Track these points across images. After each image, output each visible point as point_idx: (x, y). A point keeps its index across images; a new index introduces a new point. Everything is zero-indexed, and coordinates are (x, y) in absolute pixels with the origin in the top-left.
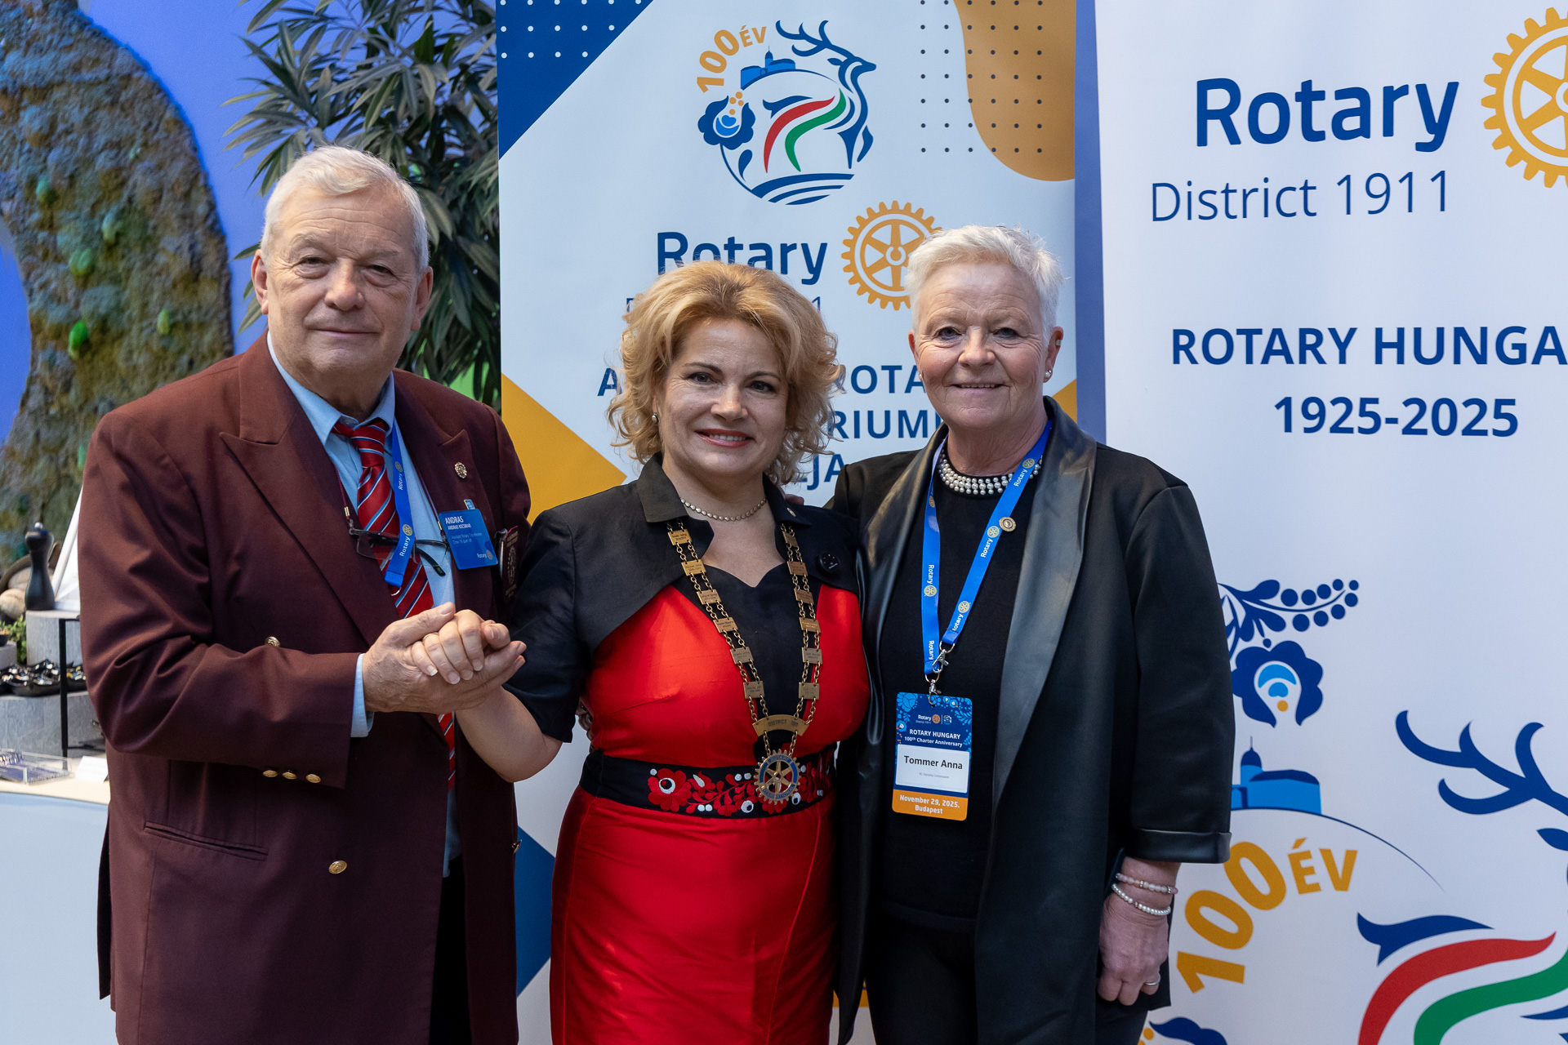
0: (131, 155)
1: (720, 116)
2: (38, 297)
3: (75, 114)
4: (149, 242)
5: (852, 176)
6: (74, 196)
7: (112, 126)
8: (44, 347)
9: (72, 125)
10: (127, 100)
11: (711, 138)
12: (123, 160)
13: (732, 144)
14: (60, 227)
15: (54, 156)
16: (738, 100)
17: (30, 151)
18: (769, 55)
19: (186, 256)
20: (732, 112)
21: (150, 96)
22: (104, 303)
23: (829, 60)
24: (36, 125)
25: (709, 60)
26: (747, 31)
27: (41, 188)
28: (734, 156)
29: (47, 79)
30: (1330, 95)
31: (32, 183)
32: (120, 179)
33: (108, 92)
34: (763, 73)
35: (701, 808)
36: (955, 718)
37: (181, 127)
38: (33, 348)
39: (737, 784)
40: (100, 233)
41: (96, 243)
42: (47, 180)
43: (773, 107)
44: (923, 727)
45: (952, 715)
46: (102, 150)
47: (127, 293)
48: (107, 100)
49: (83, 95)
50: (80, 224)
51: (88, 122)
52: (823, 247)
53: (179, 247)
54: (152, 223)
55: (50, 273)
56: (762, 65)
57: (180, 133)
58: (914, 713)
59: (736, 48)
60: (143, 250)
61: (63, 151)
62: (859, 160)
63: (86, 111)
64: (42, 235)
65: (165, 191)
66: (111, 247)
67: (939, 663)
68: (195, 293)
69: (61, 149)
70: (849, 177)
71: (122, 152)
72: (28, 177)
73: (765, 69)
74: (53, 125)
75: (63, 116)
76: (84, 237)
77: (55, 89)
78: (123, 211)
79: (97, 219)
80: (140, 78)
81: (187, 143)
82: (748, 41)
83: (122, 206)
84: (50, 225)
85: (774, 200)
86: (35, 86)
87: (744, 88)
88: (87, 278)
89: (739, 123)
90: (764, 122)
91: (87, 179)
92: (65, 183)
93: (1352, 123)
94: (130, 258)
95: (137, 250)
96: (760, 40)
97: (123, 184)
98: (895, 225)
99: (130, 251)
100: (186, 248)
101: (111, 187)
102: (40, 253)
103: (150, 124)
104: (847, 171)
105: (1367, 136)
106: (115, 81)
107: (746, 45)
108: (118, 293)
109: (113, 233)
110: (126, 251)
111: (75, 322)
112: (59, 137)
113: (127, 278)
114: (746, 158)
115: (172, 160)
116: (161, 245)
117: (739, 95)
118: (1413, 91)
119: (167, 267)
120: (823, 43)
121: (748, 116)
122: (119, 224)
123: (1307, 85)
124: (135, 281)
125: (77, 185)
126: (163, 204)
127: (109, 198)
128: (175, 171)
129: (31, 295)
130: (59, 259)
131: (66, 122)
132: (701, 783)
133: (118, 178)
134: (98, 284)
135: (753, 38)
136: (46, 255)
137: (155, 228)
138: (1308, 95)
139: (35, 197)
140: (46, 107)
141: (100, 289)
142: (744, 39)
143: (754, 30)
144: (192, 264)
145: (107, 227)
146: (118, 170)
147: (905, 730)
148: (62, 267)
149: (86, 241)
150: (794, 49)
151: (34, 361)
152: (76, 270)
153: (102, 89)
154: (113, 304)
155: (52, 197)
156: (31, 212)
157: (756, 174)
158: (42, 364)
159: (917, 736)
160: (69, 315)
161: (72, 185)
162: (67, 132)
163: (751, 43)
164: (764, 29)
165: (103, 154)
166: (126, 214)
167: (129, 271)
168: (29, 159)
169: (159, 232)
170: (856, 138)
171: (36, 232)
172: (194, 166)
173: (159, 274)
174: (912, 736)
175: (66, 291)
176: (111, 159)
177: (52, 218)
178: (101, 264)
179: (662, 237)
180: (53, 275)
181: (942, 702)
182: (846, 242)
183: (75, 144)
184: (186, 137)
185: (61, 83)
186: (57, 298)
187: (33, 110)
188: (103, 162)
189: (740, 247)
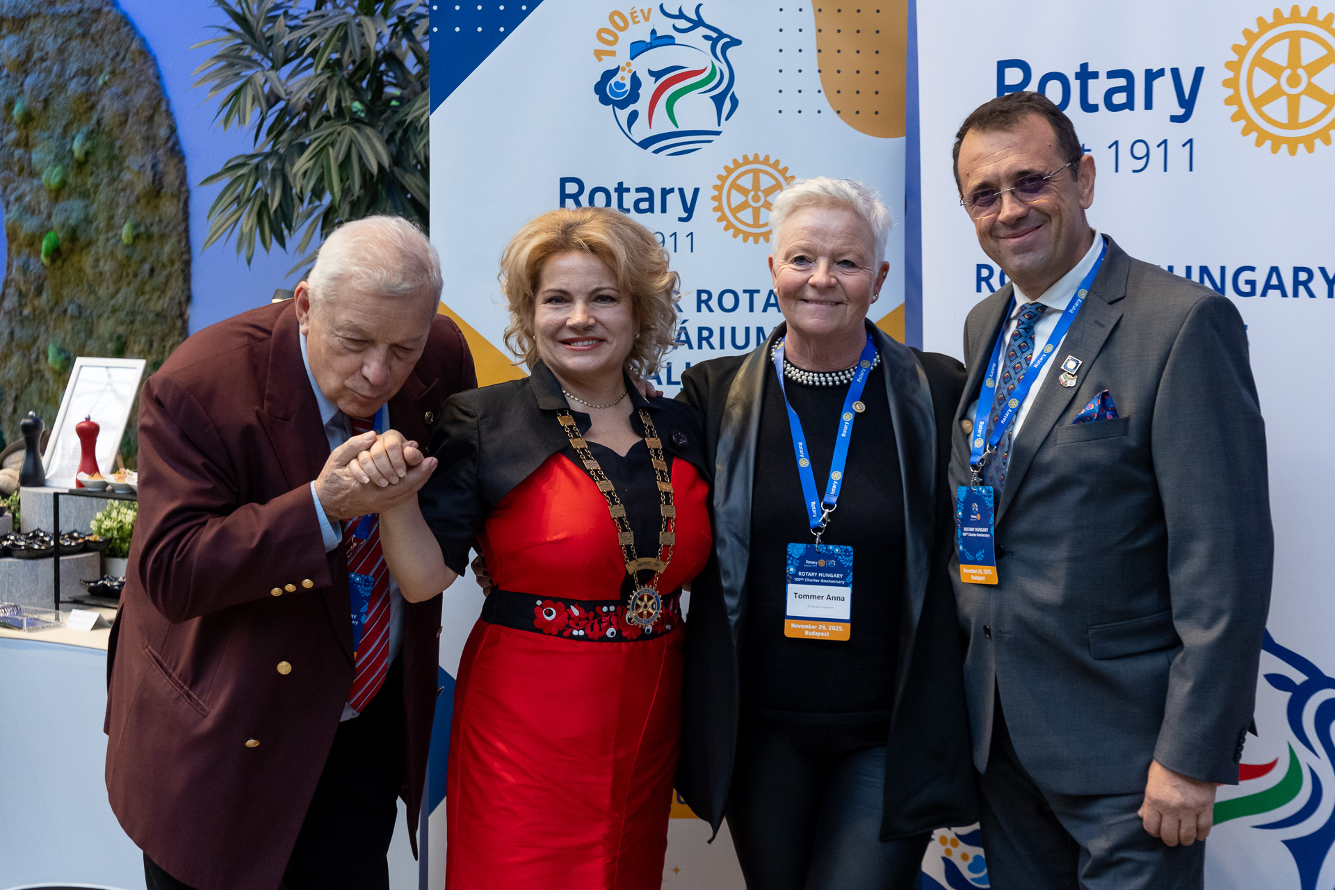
0: (100, 82)
1: (612, 81)
2: (14, 208)
3: (50, 44)
4: (115, 160)
5: (721, 132)
6: (48, 117)
7: (84, 54)
8: (19, 253)
9: (47, 54)
10: (97, 32)
11: (605, 100)
12: (93, 86)
13: (622, 105)
14: (34, 146)
15: (30, 81)
16: (627, 69)
17: (8, 76)
18: (653, 32)
19: (149, 174)
20: (623, 78)
21: (118, 29)
22: (74, 216)
23: (703, 36)
24: (14, 53)
25: (604, 35)
26: (636, 12)
27: (17, 110)
28: (623, 114)
29: (25, 11)
30: (1103, 75)
31: (10, 105)
32: (90, 103)
33: (80, 24)
34: (649, 46)
35: (575, 632)
36: (837, 562)
37: (146, 57)
38: (9, 254)
39: (604, 615)
40: (71, 151)
41: (67, 160)
42: (23, 102)
43: (657, 75)
44: (811, 569)
45: (836, 559)
46: (74, 77)
47: (95, 206)
48: (79, 31)
49: (57, 27)
50: (53, 144)
51: (61, 50)
52: (696, 191)
53: (143, 166)
54: (118, 144)
55: (25, 187)
56: (648, 40)
57: (145, 63)
58: (802, 559)
59: (626, 25)
60: (110, 168)
61: (38, 77)
62: (727, 119)
63: (60, 41)
64: (19, 152)
65: (131, 115)
66: (81, 165)
67: (824, 520)
68: (156, 207)
69: (37, 74)
70: (718, 133)
71: (92, 79)
72: (6, 100)
73: (651, 43)
74: (29, 53)
75: (39, 44)
76: (56, 155)
77: (32, 21)
78: (92, 132)
79: (68, 139)
80: (109, 12)
81: (151, 72)
82: (636, 20)
83: (91, 128)
84: (25, 143)
85: (656, 152)
86: (13, 17)
87: (632, 58)
88: (59, 193)
89: (628, 87)
90: (648, 87)
91: (59, 102)
92: (40, 106)
93: (1119, 98)
94: (98, 175)
95: (105, 168)
96: (647, 19)
97: (93, 107)
98: (756, 173)
99: (98, 168)
100: (149, 167)
101: (81, 110)
102: (16, 169)
103: (118, 54)
104: (717, 129)
105: (1132, 109)
106: (86, 15)
107: (635, 23)
108: (86, 206)
109: (83, 152)
110: (94, 168)
111: (47, 232)
112: (35, 64)
113: (95, 193)
114: (633, 117)
115: (137, 87)
116: (126, 164)
117: (628, 64)
118: (1168, 74)
119: (131, 184)
120: (698, 23)
121: (636, 82)
122: (88, 144)
123: (1084, 66)
124: (102, 196)
125: (51, 108)
126: (128, 127)
127: (80, 120)
128: (140, 97)
129: (7, 207)
130: (33, 174)
131: (42, 50)
132: (576, 612)
133: (89, 102)
134: (69, 198)
135: (641, 18)
136: (21, 171)
137: (121, 148)
138: (1085, 74)
139: (12, 117)
140: (23, 36)
141: (70, 202)
142: (633, 18)
143: (642, 11)
144: (153, 182)
145: (77, 146)
146: (88, 94)
147: (794, 572)
148: (36, 182)
149: (59, 159)
150: (674, 27)
151: (9, 266)
152: (49, 185)
153: (74, 21)
154: (82, 216)
155: (28, 118)
156: (9, 131)
157: (641, 130)
158: (16, 270)
159: (805, 577)
160: (42, 226)
161: (46, 107)
162: (43, 60)
163: (639, 22)
164: (650, 10)
165: (75, 80)
166: (94, 135)
167: (97, 186)
168: (7, 83)
169: (125, 151)
170: (725, 100)
171: (12, 149)
172: (157, 93)
173: (124, 190)
174: (801, 577)
175: (39, 203)
176: (82, 85)
177: (27, 137)
178: (71, 180)
179: (564, 181)
180: (28, 189)
181: (827, 550)
182: (715, 187)
183: (49, 71)
184: (151, 66)
185: (38, 15)
186: (31, 210)
187: (11, 39)
188: (74, 88)
189: (628, 190)
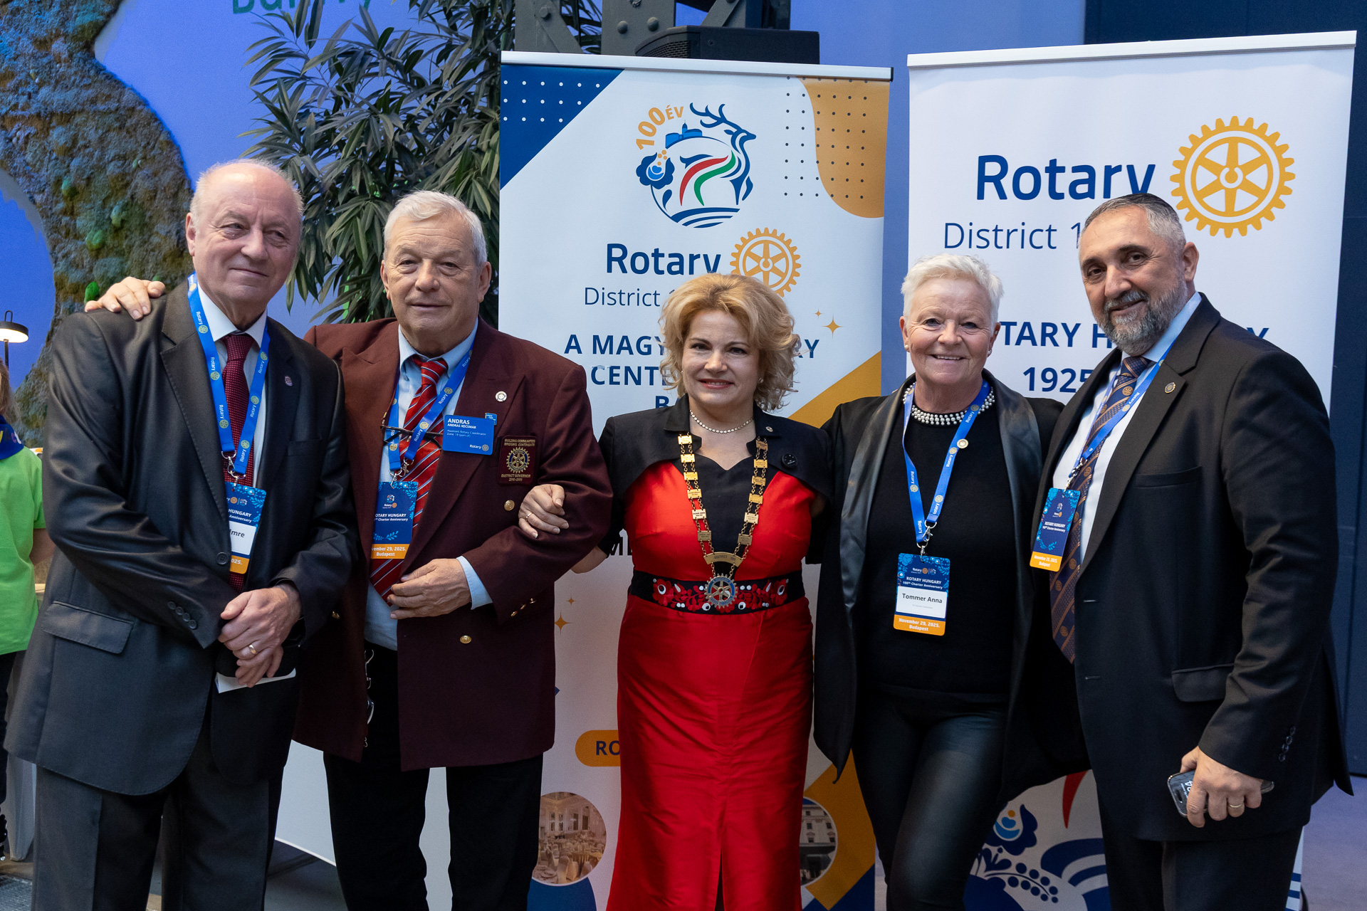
0: (134, 165)
1: (651, 166)
2: (62, 263)
3: (93, 136)
4: (146, 227)
6: (90, 192)
7: (120, 143)
8: (65, 299)
9: (90, 142)
10: (132, 125)
11: (644, 179)
12: (127, 168)
13: (659, 185)
14: (78, 215)
15: (75, 163)
16: (663, 156)
17: (57, 159)
18: (685, 126)
19: (174, 238)
20: (659, 164)
21: (149, 124)
22: (112, 269)
23: (725, 131)
24: (62, 140)
25: (645, 128)
26: (671, 109)
27: (64, 186)
28: (660, 193)
29: (71, 108)
31: (59, 182)
32: (125, 181)
33: (117, 120)
34: (681, 137)
37: (171, 147)
38: (57, 299)
39: (701, 593)
40: (110, 219)
41: (106, 226)
42: (70, 179)
43: (687, 162)
46: (111, 161)
47: (129, 263)
48: (117, 125)
49: (98, 121)
50: (94, 212)
51: (101, 140)
53: (169, 232)
54: (148, 214)
55: (71, 246)
56: (680, 133)
57: (171, 151)
58: (910, 567)
59: (664, 120)
60: (142, 233)
61: (82, 160)
63: (100, 132)
64: (65, 219)
65: (159, 192)
66: (117, 230)
67: (927, 535)
68: (180, 265)
69: (81, 159)
71: (127, 162)
72: (55, 178)
73: (682, 136)
74: (75, 141)
75: (83, 134)
76: (97, 222)
77: (77, 115)
78: (127, 204)
79: (107, 210)
80: (141, 111)
81: (176, 158)
82: (671, 116)
83: (126, 201)
84: (71, 212)
85: (686, 224)
86: (62, 112)
87: (667, 147)
88: (99, 252)
89: (663, 171)
90: (680, 171)
91: (100, 180)
92: (83, 183)
94: (131, 239)
95: (137, 233)
96: (679, 115)
97: (127, 185)
98: (766, 244)
99: (132, 233)
100: (174, 233)
101: (118, 187)
102: (63, 233)
103: (148, 144)
106: (123, 112)
107: (669, 118)
108: (122, 263)
109: (120, 220)
110: (129, 233)
111: (90, 282)
112: (79, 149)
113: (129, 253)
114: (667, 195)
115: (165, 170)
116: (155, 230)
117: (664, 152)
119: (159, 246)
120: (722, 120)
121: (670, 167)
122: (124, 214)
124: (135, 255)
125: (93, 184)
126: (157, 201)
127: (117, 195)
128: (167, 177)
129: (56, 262)
130: (78, 237)
131: (85, 139)
132: (678, 589)
133: (123, 181)
134: (107, 256)
135: (674, 114)
136: (67, 234)
137: (151, 217)
139: (60, 192)
140: (70, 128)
141: (108, 259)
142: (668, 114)
143: (676, 109)
144: (178, 245)
145: (115, 215)
146: (124, 175)
147: (903, 577)
148: (80, 243)
149: (99, 225)
150: (702, 123)
151: (57, 309)
152: (91, 245)
153: (112, 117)
154: (118, 270)
155: (73, 192)
156: (57, 202)
157: (674, 206)
158: (63, 312)
159: (912, 582)
160: (85, 278)
161: (88, 184)
162: (86, 147)
163: (673, 117)
164: (682, 108)
165: (112, 164)
166: (129, 207)
167: (131, 247)
168: (56, 164)
169: (154, 220)
170: (742, 184)
171: (60, 216)
172: (181, 174)
173: (153, 250)
174: (908, 581)
175: (82, 259)
176: (118, 167)
177: (73, 207)
178: (109, 242)
180: (73, 248)
183: (92, 155)
184: (175, 154)
185: (82, 111)
186: (75, 265)
187: (60, 129)
188: (112, 169)
189: (662, 255)
